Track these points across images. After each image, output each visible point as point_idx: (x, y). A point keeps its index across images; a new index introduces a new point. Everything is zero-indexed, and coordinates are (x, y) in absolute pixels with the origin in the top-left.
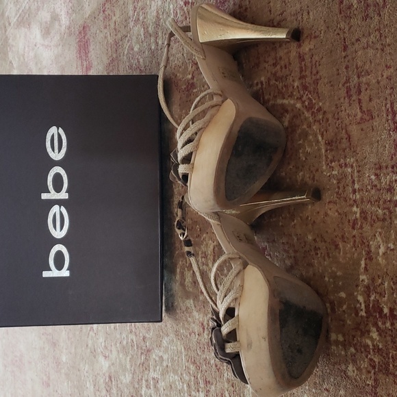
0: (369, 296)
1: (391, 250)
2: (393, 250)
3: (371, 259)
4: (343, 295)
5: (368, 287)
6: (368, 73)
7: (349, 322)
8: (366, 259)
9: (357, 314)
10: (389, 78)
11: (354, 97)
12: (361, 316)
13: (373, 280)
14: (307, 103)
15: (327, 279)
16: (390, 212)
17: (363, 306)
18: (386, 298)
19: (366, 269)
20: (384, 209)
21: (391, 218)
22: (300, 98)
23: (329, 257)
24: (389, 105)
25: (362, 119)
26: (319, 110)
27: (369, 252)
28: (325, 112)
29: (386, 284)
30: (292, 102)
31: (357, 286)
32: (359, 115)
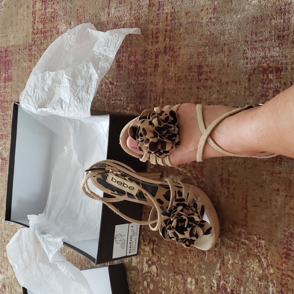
0: (220, 281)
1: (236, 263)
2: (237, 263)
3: (224, 264)
4: (204, 277)
5: (220, 277)
6: (235, 177)
7: (205, 291)
8: (220, 264)
9: (211, 288)
10: (247, 183)
11: (225, 184)
12: (214, 290)
13: (224, 274)
14: (194, 176)
15: (195, 267)
16: (238, 246)
17: (216, 285)
18: (229, 285)
19: (220, 268)
20: (235, 243)
21: (238, 249)
22: (190, 171)
23: (198, 256)
24: (244, 196)
25: (228, 196)
26: (202, 182)
27: (223, 261)
28: (205, 185)
29: (231, 278)
30: (185, 171)
31: (213, 275)
32: (227, 194)
